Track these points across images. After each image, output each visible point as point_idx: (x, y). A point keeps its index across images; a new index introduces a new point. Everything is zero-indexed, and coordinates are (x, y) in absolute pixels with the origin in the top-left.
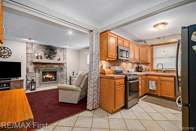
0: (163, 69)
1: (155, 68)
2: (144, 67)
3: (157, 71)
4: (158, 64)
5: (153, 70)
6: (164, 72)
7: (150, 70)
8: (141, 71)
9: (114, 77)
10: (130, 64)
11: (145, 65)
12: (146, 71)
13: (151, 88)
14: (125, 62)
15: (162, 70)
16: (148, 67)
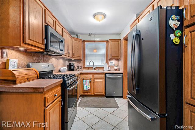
0: (93, 66)
1: (87, 65)
2: (76, 64)
3: (89, 68)
4: (90, 62)
5: (85, 68)
6: (95, 69)
7: (82, 67)
8: (73, 70)
9: (43, 88)
10: (61, 61)
11: (77, 62)
12: (78, 69)
13: (85, 88)
14: (55, 58)
15: (93, 68)
16: (81, 65)
